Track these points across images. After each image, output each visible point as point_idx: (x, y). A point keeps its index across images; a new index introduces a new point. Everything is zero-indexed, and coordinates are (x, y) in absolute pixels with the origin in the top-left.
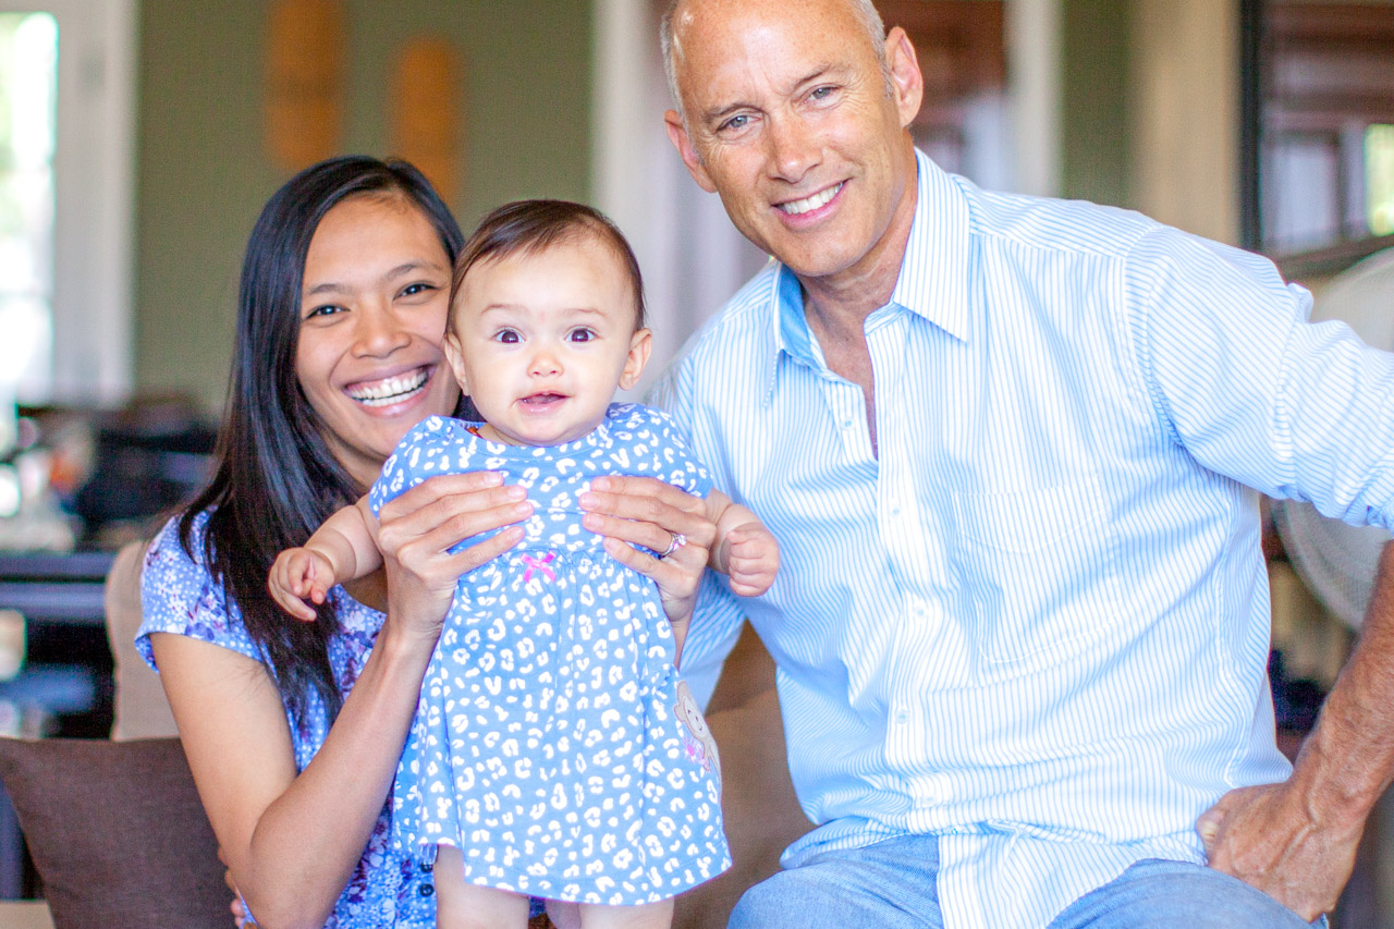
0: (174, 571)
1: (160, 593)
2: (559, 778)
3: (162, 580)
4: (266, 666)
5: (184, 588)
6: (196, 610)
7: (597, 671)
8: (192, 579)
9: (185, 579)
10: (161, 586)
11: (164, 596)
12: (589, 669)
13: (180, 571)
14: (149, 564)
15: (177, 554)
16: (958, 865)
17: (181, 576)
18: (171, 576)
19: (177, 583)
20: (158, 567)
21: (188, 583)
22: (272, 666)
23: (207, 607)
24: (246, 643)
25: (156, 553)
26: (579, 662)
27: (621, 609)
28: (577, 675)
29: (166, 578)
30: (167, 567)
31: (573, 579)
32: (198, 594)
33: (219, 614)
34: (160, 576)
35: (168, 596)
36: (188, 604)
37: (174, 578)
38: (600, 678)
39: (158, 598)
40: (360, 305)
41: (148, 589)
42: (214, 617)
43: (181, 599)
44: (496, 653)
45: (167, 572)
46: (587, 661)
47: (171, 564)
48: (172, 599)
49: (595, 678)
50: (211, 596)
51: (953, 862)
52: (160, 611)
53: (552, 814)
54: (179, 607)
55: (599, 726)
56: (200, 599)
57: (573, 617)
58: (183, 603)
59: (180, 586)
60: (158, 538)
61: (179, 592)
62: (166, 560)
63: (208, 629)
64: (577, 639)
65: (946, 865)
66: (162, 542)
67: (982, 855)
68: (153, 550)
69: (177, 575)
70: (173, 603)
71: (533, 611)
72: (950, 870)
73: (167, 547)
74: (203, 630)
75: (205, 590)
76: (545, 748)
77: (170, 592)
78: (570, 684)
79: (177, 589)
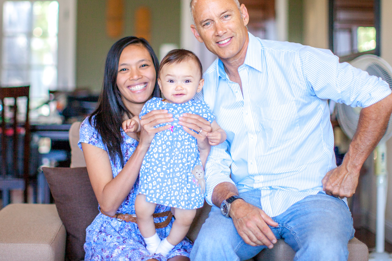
0: (87, 129)
1: (83, 134)
2: (169, 178)
3: (84, 131)
4: (107, 151)
5: (89, 133)
6: (91, 138)
7: (180, 155)
8: (91, 131)
9: (89, 131)
10: (84, 132)
11: (84, 134)
12: (178, 154)
13: (88, 129)
14: (81, 127)
15: (88, 125)
16: (266, 196)
17: (88, 130)
18: (86, 130)
19: (87, 132)
20: (83, 128)
21: (90, 132)
22: (108, 151)
23: (94, 137)
24: (102, 146)
25: (83, 125)
26: (176, 152)
27: (186, 142)
28: (175, 155)
29: (85, 130)
30: (85, 128)
31: (177, 134)
32: (92, 134)
33: (96, 139)
34: (84, 130)
35: (85, 134)
36: (90, 136)
37: (87, 131)
38: (180, 156)
39: (83, 135)
40: (131, 69)
41: (81, 133)
42: (95, 140)
43: (88, 135)
44: (158, 148)
45: (85, 129)
46: (178, 152)
47: (86, 127)
48: (86, 135)
49: (179, 156)
50: (95, 135)
51: (264, 195)
52: (83, 138)
53: (167, 185)
54: (88, 137)
55: (179, 167)
56: (92, 136)
57: (176, 142)
58: (89, 136)
59: (88, 132)
60: (84, 121)
61: (88, 134)
62: (85, 126)
63: (94, 143)
64: (176, 147)
65: (263, 196)
66: (85, 122)
67: (271, 194)
68: (83, 124)
69: (87, 130)
70: (86, 136)
71: (167, 139)
72: (264, 197)
73: (86, 123)
74: (92, 143)
75: (94, 133)
76: (167, 171)
77: (86, 134)
78: (174, 157)
79: (87, 133)
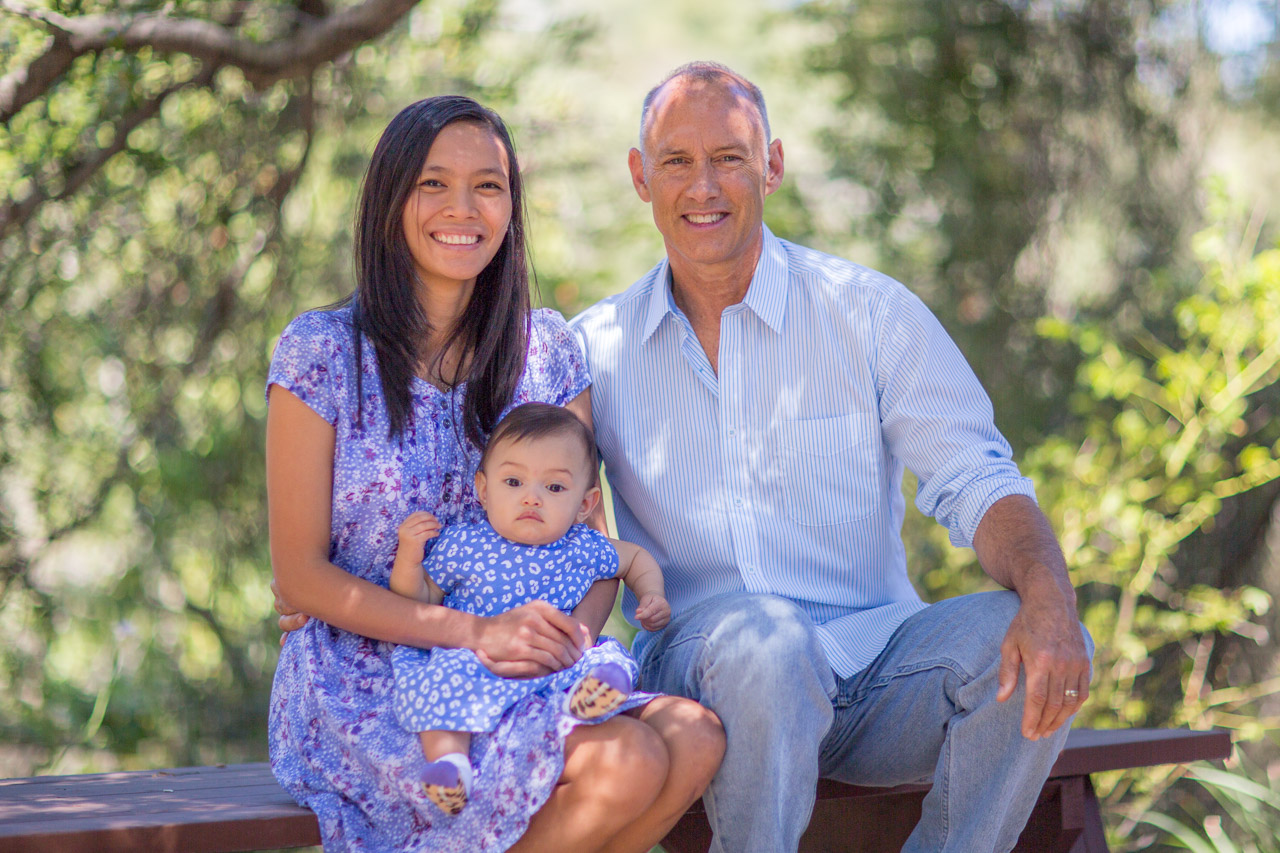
1: (282, 360)
5: (300, 363)
17: (300, 354)
18: (294, 351)
19: (297, 357)
21: (304, 359)
25: (287, 337)
29: (291, 352)
33: (315, 385)
34: (287, 349)
39: (280, 363)
43: (296, 369)
52: (278, 372)
69: (298, 352)
73: (295, 333)
74: (300, 392)
75: (312, 367)
79: (295, 361)
